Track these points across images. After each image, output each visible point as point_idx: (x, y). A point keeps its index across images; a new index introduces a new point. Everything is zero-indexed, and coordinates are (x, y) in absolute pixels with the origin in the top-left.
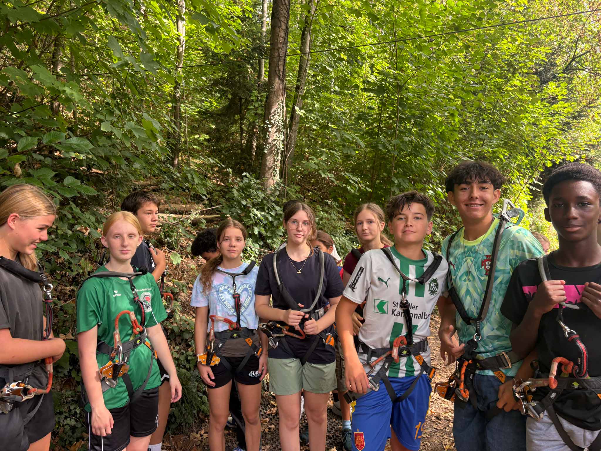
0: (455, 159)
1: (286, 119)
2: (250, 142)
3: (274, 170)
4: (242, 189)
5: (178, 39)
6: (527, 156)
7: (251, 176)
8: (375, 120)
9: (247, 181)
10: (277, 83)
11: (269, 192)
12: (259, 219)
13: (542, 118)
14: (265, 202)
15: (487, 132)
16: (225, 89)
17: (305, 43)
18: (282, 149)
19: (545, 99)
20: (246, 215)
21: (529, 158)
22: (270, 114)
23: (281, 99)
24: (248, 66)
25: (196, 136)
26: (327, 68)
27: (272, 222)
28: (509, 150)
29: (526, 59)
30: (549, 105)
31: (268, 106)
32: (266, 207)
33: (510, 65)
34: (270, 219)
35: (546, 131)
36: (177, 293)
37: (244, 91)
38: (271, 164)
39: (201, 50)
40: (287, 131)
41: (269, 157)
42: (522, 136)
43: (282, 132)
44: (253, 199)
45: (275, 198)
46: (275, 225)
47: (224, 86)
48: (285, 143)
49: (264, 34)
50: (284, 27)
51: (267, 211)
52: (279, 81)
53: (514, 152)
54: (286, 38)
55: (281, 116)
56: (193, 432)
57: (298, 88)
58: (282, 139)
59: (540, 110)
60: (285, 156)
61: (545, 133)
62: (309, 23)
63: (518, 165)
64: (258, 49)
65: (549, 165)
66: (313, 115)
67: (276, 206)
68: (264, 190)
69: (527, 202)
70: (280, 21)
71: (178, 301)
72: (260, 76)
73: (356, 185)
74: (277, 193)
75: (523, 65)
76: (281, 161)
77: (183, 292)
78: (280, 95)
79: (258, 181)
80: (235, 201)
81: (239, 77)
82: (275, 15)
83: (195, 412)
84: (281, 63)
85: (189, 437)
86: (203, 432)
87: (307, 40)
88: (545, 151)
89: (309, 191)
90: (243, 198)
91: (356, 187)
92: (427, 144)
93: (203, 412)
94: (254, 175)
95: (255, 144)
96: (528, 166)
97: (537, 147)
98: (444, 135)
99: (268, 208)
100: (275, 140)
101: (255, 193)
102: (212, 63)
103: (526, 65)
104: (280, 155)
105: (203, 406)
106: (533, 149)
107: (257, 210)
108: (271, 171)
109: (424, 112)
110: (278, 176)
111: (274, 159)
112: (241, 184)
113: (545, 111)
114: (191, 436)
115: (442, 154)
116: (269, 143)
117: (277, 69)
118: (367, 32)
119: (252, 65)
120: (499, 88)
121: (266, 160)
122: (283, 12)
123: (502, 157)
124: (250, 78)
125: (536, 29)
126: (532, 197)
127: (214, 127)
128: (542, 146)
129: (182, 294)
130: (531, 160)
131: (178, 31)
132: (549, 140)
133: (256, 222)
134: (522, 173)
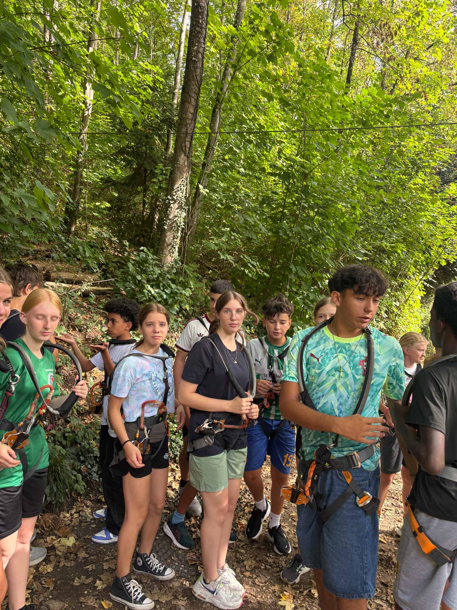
0: (354, 250)
1: (189, 196)
2: (152, 215)
3: (173, 246)
4: (138, 264)
5: (85, 103)
6: (424, 253)
7: (149, 250)
8: (279, 206)
9: (144, 256)
10: (183, 159)
11: (166, 269)
12: (152, 295)
13: (441, 218)
14: (161, 279)
15: (388, 226)
16: (130, 159)
17: (215, 120)
18: (183, 227)
19: (445, 199)
20: (140, 290)
21: (426, 255)
22: (173, 190)
23: (185, 175)
24: (157, 138)
25: (97, 204)
26: (235, 149)
27: (166, 299)
28: (407, 246)
29: (431, 159)
30: (449, 205)
31: (171, 181)
32: (161, 284)
33: (414, 163)
34: (165, 296)
35: (443, 231)
36: (60, 367)
37: (149, 162)
38: (170, 241)
39: (108, 116)
40: (189, 209)
41: (169, 233)
42: (420, 234)
43: (183, 209)
44: (149, 275)
45: (171, 275)
46: (169, 303)
47: (129, 156)
48: (186, 221)
49: (175, 106)
50: (193, 103)
51: (162, 289)
52: (185, 158)
53: (411, 249)
54: (195, 114)
55: (184, 193)
56: (63, 511)
57: (204, 165)
58: (183, 216)
59: (440, 209)
60: (186, 234)
61: (442, 233)
62: (220, 101)
63: (415, 261)
64: (167, 121)
65: (444, 263)
66: (217, 195)
67: (171, 284)
68: (160, 267)
69: (420, 298)
70: (190, 96)
71: (60, 375)
72: (167, 148)
73: (255, 270)
74: (174, 271)
75: (427, 164)
76: (180, 238)
77: (67, 366)
78: (184, 172)
79: (155, 257)
80: (130, 275)
81: (146, 148)
82: (186, 89)
83: (67, 490)
84: (188, 139)
85: (59, 516)
86: (73, 511)
87: (217, 118)
88: (440, 250)
89: (209, 269)
90: (138, 273)
91: (254, 272)
92: (327, 234)
93: (76, 490)
94: (152, 250)
95: (157, 217)
96: (424, 263)
97: (433, 245)
98: (345, 226)
99: (164, 285)
100: (176, 216)
101: (151, 269)
102: (119, 131)
103: (429, 165)
104: (180, 232)
105: (76, 485)
106: (429, 247)
107: (152, 286)
108: (170, 247)
109: (327, 202)
110: (176, 254)
111: (174, 236)
112: (138, 259)
113: (444, 211)
114: (61, 516)
115: (341, 245)
116: (170, 219)
117: (183, 145)
118: (279, 114)
119: (160, 136)
120: (402, 185)
121: (166, 236)
122: (194, 88)
123: (400, 252)
124: (157, 149)
125: (443, 129)
126: (425, 293)
127: (116, 195)
128: (438, 244)
129: (65, 368)
130: (427, 258)
131: (84, 94)
132: (446, 239)
133: (150, 298)
134: (417, 269)
